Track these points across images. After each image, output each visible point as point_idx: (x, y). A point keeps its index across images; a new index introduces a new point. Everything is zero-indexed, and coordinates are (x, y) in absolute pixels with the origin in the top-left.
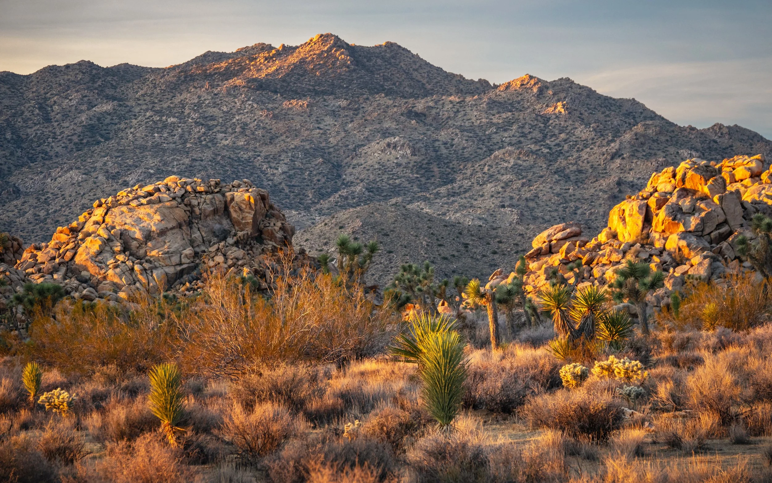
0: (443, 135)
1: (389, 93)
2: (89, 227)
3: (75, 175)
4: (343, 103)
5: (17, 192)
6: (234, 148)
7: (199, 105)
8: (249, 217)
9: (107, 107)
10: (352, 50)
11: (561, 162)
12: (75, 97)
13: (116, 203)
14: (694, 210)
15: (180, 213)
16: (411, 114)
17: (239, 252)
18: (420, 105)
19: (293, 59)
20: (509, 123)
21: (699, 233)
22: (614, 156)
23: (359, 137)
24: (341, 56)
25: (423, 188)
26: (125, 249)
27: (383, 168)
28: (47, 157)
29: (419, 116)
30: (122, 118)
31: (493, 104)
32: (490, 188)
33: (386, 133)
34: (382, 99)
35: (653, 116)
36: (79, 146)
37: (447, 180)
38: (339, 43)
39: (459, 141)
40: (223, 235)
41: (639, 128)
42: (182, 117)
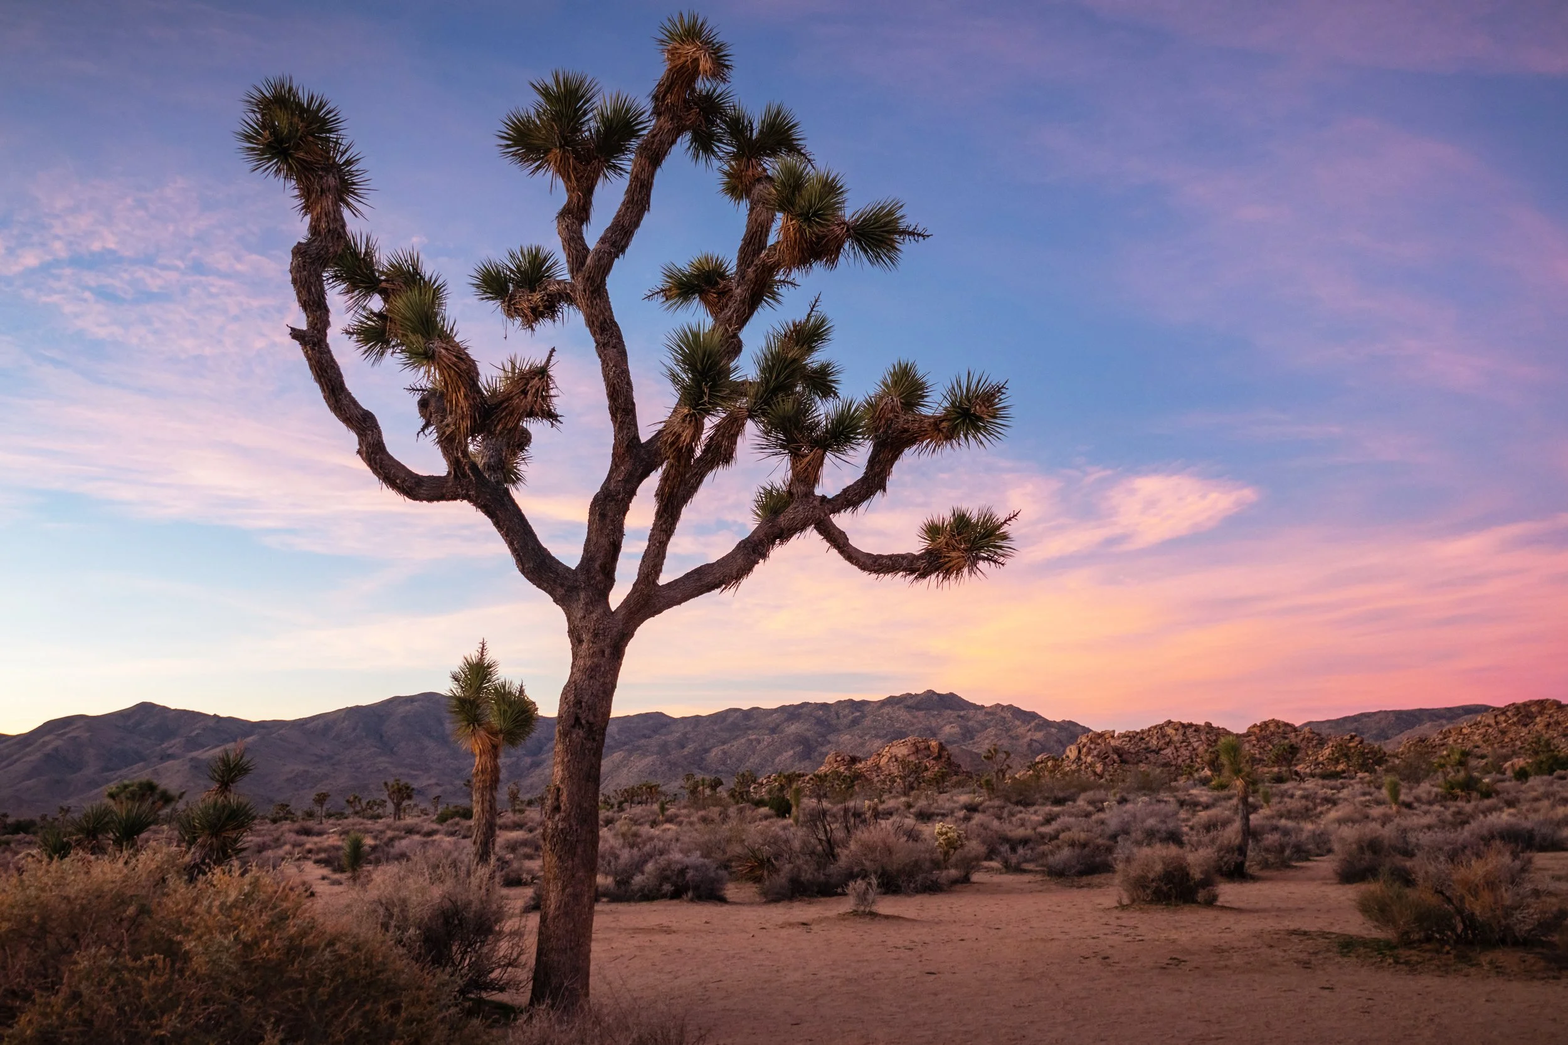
0: (970, 723)
1: (951, 709)
2: (884, 753)
3: (848, 737)
4: (936, 713)
5: (829, 742)
6: (901, 728)
7: (888, 714)
8: (937, 750)
9: (858, 714)
10: (939, 695)
11: (1010, 733)
12: (847, 711)
13: (893, 746)
14: (1095, 749)
15: (914, 749)
16: (959, 716)
17: (934, 762)
18: (962, 713)
19: (919, 698)
20: (992, 720)
21: (1098, 756)
22: (1029, 730)
23: (942, 723)
24: (935, 697)
25: (964, 741)
26: (896, 760)
27: (951, 735)
28: (838, 730)
29: (962, 717)
30: (863, 718)
31: (986, 713)
32: (987, 741)
33: (951, 723)
34: (949, 712)
35: (1041, 717)
36: (849, 727)
37: (972, 739)
38: (934, 693)
39: (976, 725)
40: (928, 757)
41: (1036, 721)
42: (883, 717)
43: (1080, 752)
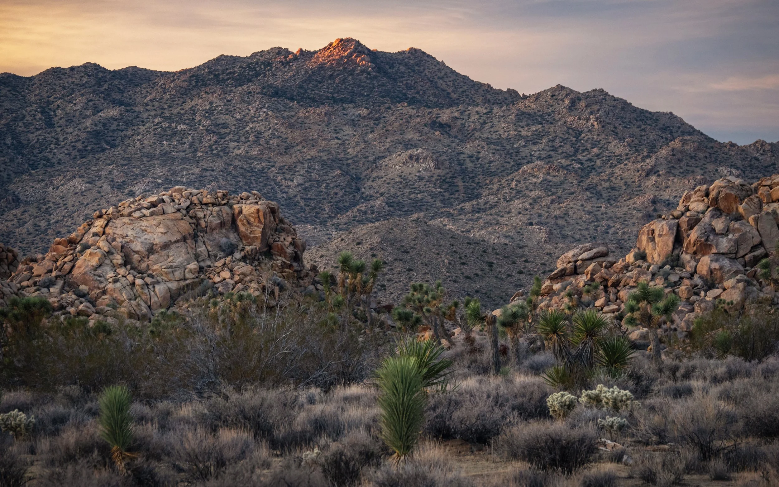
0: (469, 148)
1: (412, 102)
2: (89, 238)
3: (78, 184)
4: (364, 112)
5: (17, 201)
6: (247, 158)
7: (210, 112)
8: (258, 232)
9: (114, 112)
10: (374, 55)
11: (594, 178)
12: (80, 101)
14: (727, 232)
15: (185, 226)
16: (435, 125)
17: (244, 268)
18: (445, 116)
19: (312, 65)
20: (539, 136)
21: (732, 255)
22: (648, 174)
23: (379, 148)
24: (363, 62)
25: (447, 203)
26: (127, 262)
27: (405, 182)
28: (49, 164)
29: (444, 127)
30: (129, 124)
31: (522, 115)
32: (517, 204)
33: (408, 145)
34: (405, 109)
35: (692, 131)
36: (83, 153)
37: (472, 195)
38: (359, 48)
39: (486, 154)
40: (230, 250)
41: (676, 144)
42: (192, 124)
43: (678, 240)
